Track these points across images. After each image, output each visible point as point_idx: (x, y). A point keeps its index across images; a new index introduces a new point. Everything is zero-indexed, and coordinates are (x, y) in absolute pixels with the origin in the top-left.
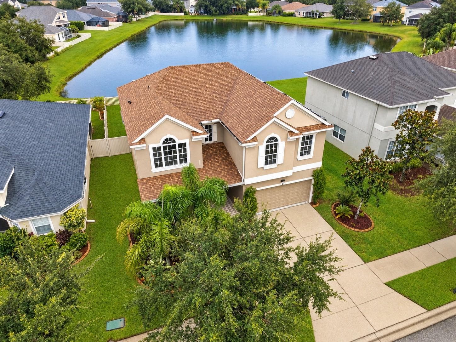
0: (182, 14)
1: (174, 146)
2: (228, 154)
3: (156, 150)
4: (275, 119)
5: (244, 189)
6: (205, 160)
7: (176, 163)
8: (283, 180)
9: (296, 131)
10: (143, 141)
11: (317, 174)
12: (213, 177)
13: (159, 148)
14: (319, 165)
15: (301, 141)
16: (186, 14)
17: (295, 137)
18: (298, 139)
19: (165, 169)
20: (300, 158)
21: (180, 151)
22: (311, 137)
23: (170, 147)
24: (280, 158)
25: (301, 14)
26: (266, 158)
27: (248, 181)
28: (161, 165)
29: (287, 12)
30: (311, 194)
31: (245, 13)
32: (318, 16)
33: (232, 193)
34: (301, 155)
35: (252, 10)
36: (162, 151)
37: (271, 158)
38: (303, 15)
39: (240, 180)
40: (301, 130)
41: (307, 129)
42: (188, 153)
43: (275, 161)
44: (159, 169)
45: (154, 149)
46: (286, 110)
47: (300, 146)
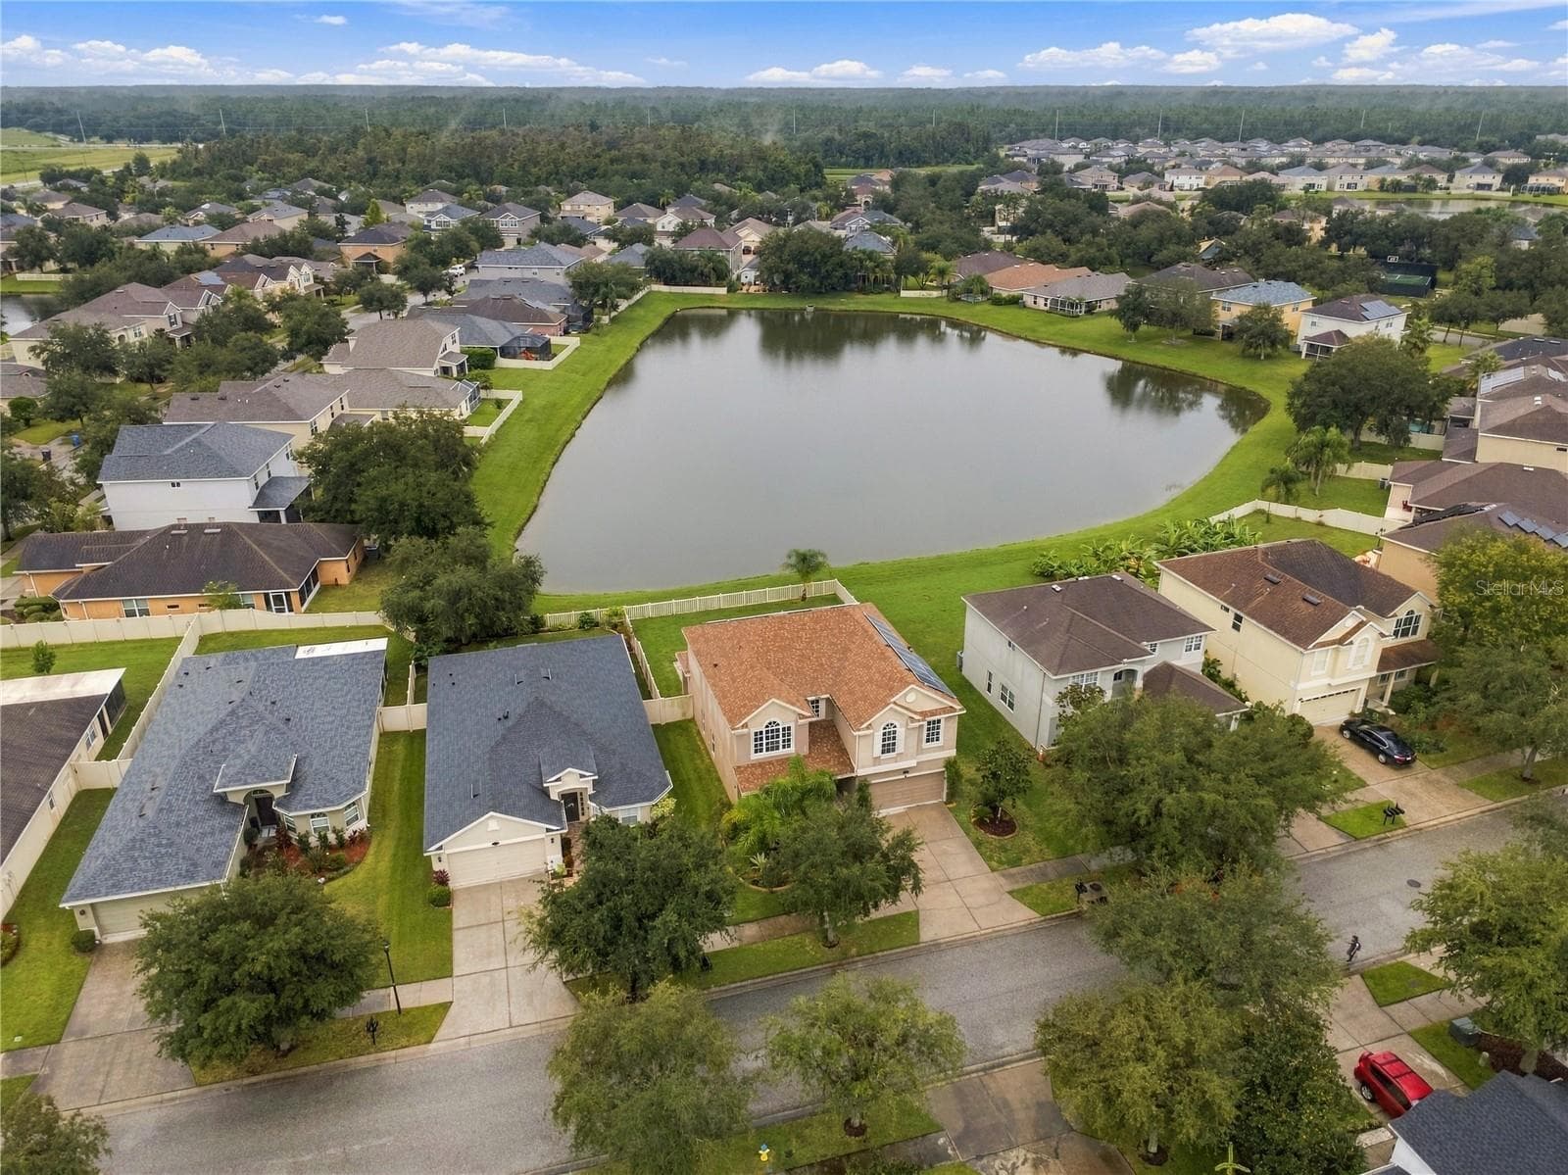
0: (723, 291)
1: (778, 730)
2: (838, 736)
3: (758, 736)
4: (892, 705)
5: (857, 783)
6: (813, 742)
7: (778, 748)
8: (906, 772)
9: (917, 717)
10: (745, 726)
11: (950, 764)
12: (820, 766)
13: (761, 733)
14: (953, 753)
15: (926, 727)
16: (732, 289)
17: (917, 724)
18: (921, 726)
19: (765, 754)
20: (926, 745)
21: (784, 735)
22: (939, 721)
23: (772, 731)
24: (900, 747)
25: (1041, 302)
26: (884, 746)
27: (860, 772)
28: (761, 751)
29: (1005, 295)
30: (945, 791)
31: (894, 288)
32: (1083, 309)
33: (843, 785)
34: (928, 740)
35: (911, 280)
36: (764, 735)
37: (888, 747)
38: (1046, 305)
39: (853, 771)
40: (924, 714)
41: (933, 713)
42: (792, 737)
43: (894, 750)
44: (759, 755)
45: (756, 734)
46: (906, 695)
47: (925, 733)
